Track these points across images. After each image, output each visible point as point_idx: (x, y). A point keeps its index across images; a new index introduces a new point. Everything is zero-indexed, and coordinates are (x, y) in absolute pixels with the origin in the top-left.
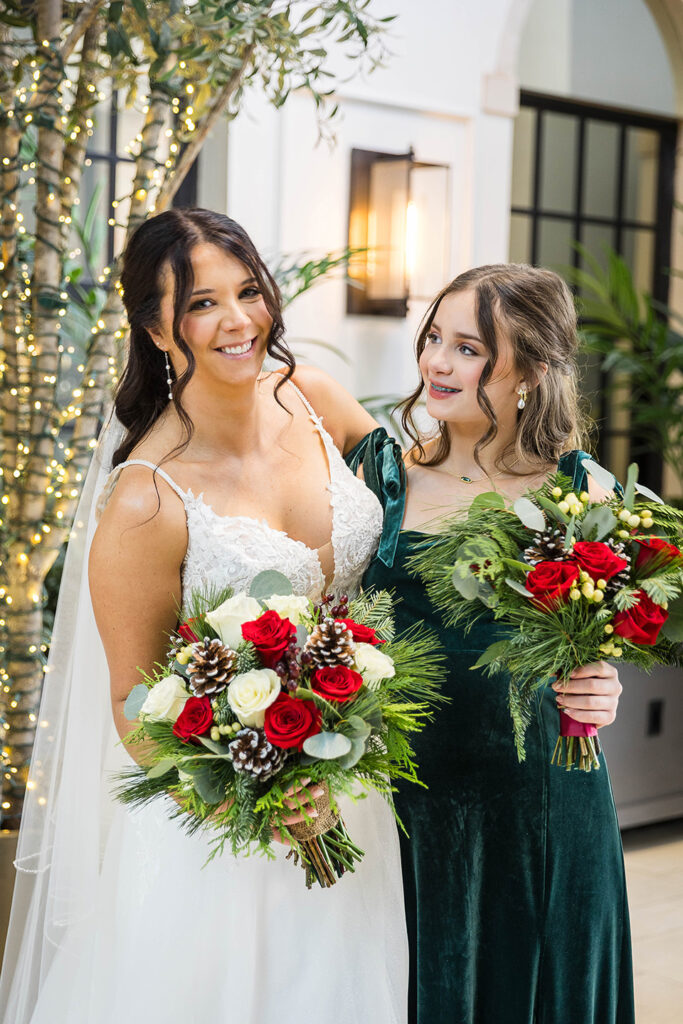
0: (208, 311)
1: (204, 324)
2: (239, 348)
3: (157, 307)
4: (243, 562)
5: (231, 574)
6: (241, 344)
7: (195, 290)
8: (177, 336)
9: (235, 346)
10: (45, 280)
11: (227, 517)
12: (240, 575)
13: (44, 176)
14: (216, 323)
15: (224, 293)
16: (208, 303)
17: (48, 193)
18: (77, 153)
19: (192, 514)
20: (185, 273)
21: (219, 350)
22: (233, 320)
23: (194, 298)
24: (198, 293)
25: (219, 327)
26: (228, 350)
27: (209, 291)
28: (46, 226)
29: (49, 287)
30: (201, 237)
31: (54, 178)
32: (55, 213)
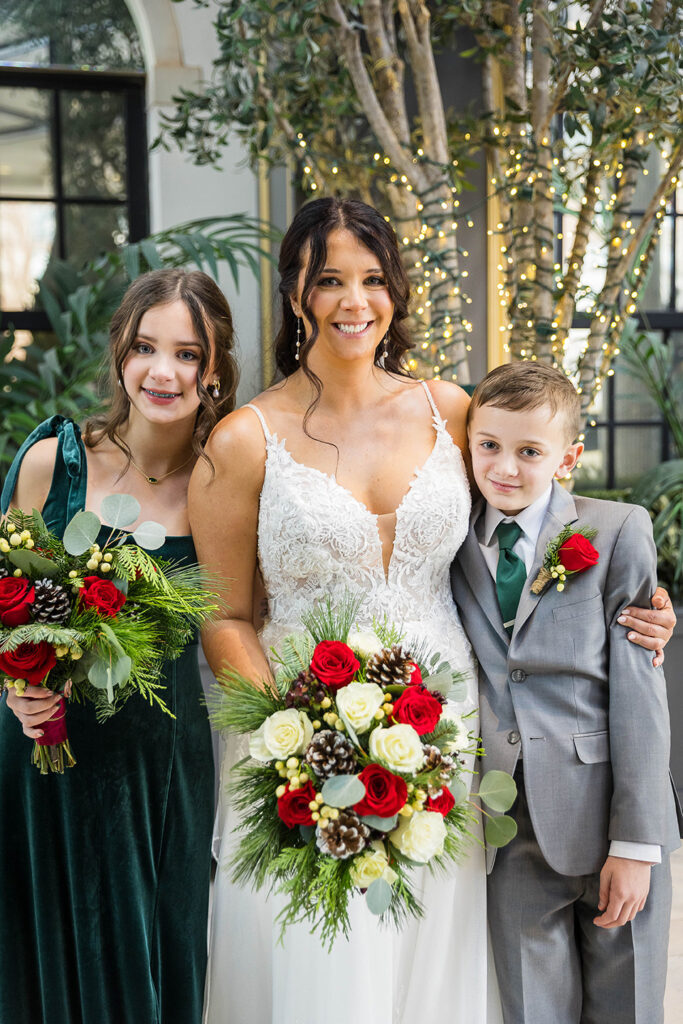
0: (334, 288)
1: (327, 299)
2: (352, 327)
3: (296, 277)
4: (295, 502)
5: (286, 512)
6: (354, 324)
7: (325, 268)
8: (304, 305)
9: (349, 324)
10: (541, 313)
11: (302, 465)
12: (291, 514)
13: (539, 235)
14: (336, 302)
15: (350, 275)
16: (335, 282)
17: (541, 247)
18: (588, 214)
19: (271, 455)
20: (321, 252)
21: (336, 325)
22: (350, 301)
23: (325, 275)
24: (327, 271)
25: (339, 304)
26: (342, 327)
27: (336, 271)
28: (541, 273)
29: (544, 318)
30: (342, 222)
31: (546, 235)
32: (548, 262)
